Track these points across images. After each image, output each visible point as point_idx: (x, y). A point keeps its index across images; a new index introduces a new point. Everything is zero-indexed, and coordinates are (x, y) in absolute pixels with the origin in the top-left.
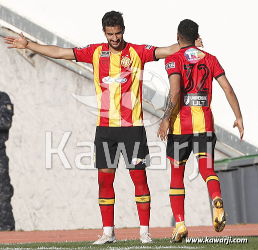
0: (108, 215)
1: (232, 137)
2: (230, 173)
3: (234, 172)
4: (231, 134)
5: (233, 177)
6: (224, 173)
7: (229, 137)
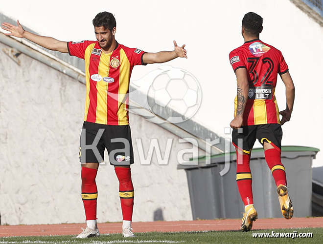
0: (91, 209)
1: (211, 134)
2: (210, 170)
3: (213, 168)
4: (211, 132)
5: (212, 174)
6: (204, 170)
7: (209, 134)
